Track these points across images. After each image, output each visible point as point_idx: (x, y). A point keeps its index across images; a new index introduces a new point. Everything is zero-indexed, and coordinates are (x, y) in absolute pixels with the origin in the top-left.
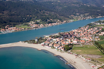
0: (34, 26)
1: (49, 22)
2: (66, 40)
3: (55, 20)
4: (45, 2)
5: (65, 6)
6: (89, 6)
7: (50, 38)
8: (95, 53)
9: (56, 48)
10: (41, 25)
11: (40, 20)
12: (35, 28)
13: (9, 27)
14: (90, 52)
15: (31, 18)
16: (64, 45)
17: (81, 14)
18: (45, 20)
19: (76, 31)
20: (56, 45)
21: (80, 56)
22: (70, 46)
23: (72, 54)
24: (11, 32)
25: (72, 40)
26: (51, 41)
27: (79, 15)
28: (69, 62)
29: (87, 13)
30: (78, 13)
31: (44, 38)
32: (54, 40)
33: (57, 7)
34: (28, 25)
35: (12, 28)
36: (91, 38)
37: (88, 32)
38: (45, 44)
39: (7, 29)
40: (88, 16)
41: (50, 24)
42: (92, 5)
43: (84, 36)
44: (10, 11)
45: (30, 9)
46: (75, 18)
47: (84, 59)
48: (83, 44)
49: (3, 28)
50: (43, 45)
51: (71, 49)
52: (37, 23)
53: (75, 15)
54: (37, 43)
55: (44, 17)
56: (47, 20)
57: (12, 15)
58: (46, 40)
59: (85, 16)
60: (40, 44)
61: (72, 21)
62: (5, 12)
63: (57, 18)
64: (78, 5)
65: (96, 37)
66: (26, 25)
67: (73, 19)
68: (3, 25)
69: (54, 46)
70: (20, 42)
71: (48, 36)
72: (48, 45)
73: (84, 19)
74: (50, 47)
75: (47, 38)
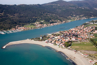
0: (39, 26)
1: (51, 22)
2: (66, 38)
3: (56, 20)
4: (48, 6)
5: (64, 9)
6: (83, 8)
7: (52, 36)
8: (91, 49)
9: (58, 45)
10: (45, 25)
11: (44, 20)
12: (40, 27)
13: (19, 27)
14: (87, 48)
15: (36, 19)
16: (64, 42)
17: (77, 15)
18: (48, 21)
19: (74, 29)
20: (58, 42)
21: (79, 52)
22: (69, 43)
23: (72, 50)
24: (21, 31)
25: (71, 37)
26: (54, 39)
27: (75, 16)
28: (69, 57)
29: (82, 14)
30: (75, 15)
31: (47, 36)
32: (56, 37)
33: (57, 10)
34: (34, 25)
35: (21, 27)
36: (87, 36)
37: (83, 30)
38: (48, 42)
39: (18, 28)
40: (83, 17)
41: (52, 24)
42: (86, 8)
43: (81, 34)
44: (20, 14)
45: (36, 12)
46: (72, 19)
47: (83, 54)
48: (80, 41)
49: (14, 28)
50: (46, 42)
51: (70, 45)
52: (41, 23)
53: (72, 16)
54: (42, 40)
55: (47, 18)
56: (49, 21)
57: (21, 17)
58: (49, 38)
59: (80, 17)
60: (44, 42)
61: (69, 21)
62: (15, 14)
63: (57, 19)
64: (74, 8)
65: (91, 35)
66: (32, 25)
67: (70, 19)
68: (14, 25)
69: (56, 43)
70: (28, 39)
71: (51, 34)
72: (51, 42)
73: (79, 20)
74: (53, 44)
75: (50, 35)
